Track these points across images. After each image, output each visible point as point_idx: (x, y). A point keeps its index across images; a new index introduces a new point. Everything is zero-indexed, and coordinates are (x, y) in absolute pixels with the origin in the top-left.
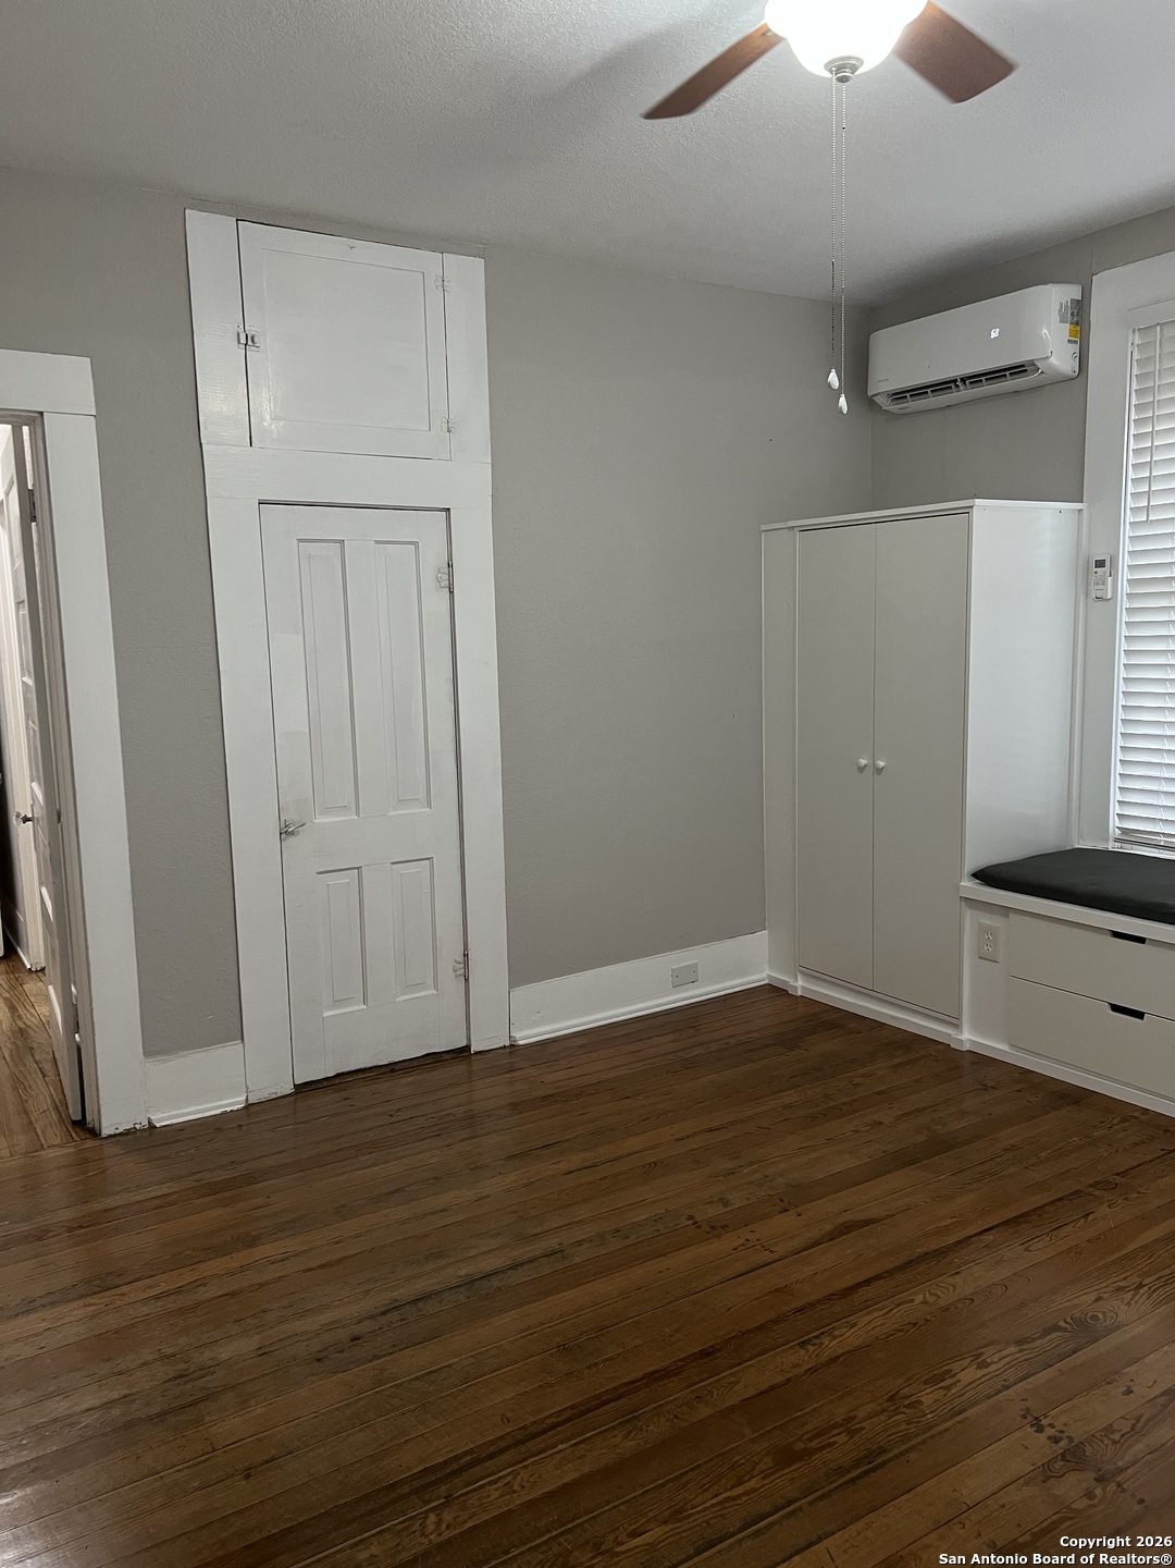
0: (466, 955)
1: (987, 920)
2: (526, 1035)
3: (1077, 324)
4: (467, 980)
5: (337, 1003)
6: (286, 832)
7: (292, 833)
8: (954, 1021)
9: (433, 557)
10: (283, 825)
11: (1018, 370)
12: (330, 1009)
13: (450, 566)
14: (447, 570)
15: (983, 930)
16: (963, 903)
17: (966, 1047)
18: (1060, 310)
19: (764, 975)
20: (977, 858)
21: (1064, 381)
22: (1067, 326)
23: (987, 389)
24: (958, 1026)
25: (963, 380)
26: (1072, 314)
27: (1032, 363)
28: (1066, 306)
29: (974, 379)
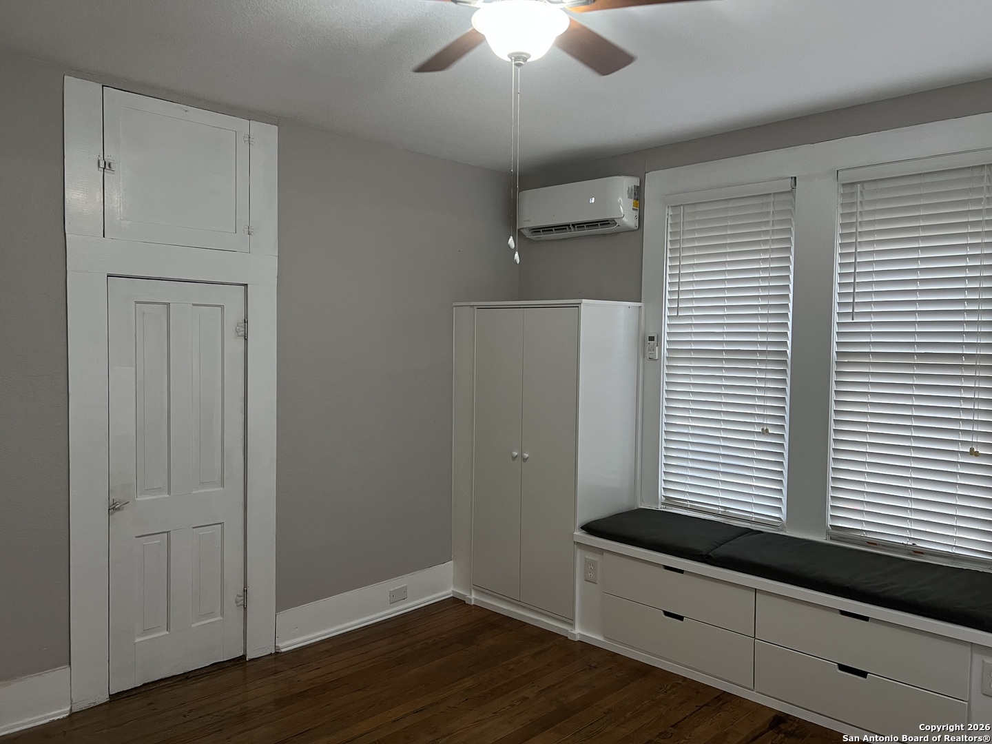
0: (245, 591)
1: (591, 556)
2: (286, 645)
3: (637, 200)
4: (245, 609)
5: (146, 631)
6: (113, 508)
7: (118, 509)
8: (570, 621)
9: (234, 314)
10: (111, 503)
11: (605, 223)
12: (141, 635)
13: (246, 322)
14: (243, 325)
15: (588, 563)
16: (576, 546)
17: (578, 638)
18: (628, 191)
19: (450, 591)
20: (584, 516)
21: (631, 231)
22: (632, 201)
23: (587, 231)
24: (572, 625)
25: (573, 225)
26: (635, 193)
27: (613, 220)
28: (632, 190)
29: (580, 225)
